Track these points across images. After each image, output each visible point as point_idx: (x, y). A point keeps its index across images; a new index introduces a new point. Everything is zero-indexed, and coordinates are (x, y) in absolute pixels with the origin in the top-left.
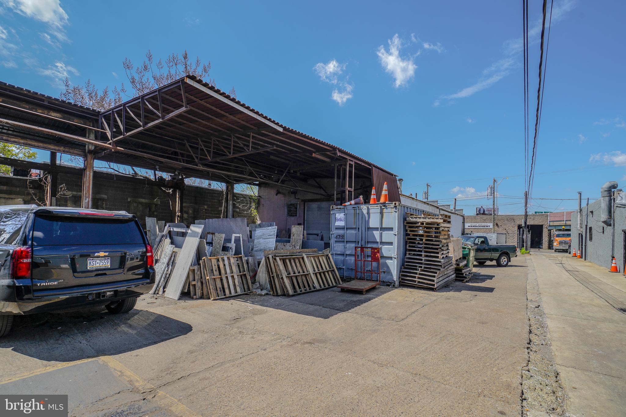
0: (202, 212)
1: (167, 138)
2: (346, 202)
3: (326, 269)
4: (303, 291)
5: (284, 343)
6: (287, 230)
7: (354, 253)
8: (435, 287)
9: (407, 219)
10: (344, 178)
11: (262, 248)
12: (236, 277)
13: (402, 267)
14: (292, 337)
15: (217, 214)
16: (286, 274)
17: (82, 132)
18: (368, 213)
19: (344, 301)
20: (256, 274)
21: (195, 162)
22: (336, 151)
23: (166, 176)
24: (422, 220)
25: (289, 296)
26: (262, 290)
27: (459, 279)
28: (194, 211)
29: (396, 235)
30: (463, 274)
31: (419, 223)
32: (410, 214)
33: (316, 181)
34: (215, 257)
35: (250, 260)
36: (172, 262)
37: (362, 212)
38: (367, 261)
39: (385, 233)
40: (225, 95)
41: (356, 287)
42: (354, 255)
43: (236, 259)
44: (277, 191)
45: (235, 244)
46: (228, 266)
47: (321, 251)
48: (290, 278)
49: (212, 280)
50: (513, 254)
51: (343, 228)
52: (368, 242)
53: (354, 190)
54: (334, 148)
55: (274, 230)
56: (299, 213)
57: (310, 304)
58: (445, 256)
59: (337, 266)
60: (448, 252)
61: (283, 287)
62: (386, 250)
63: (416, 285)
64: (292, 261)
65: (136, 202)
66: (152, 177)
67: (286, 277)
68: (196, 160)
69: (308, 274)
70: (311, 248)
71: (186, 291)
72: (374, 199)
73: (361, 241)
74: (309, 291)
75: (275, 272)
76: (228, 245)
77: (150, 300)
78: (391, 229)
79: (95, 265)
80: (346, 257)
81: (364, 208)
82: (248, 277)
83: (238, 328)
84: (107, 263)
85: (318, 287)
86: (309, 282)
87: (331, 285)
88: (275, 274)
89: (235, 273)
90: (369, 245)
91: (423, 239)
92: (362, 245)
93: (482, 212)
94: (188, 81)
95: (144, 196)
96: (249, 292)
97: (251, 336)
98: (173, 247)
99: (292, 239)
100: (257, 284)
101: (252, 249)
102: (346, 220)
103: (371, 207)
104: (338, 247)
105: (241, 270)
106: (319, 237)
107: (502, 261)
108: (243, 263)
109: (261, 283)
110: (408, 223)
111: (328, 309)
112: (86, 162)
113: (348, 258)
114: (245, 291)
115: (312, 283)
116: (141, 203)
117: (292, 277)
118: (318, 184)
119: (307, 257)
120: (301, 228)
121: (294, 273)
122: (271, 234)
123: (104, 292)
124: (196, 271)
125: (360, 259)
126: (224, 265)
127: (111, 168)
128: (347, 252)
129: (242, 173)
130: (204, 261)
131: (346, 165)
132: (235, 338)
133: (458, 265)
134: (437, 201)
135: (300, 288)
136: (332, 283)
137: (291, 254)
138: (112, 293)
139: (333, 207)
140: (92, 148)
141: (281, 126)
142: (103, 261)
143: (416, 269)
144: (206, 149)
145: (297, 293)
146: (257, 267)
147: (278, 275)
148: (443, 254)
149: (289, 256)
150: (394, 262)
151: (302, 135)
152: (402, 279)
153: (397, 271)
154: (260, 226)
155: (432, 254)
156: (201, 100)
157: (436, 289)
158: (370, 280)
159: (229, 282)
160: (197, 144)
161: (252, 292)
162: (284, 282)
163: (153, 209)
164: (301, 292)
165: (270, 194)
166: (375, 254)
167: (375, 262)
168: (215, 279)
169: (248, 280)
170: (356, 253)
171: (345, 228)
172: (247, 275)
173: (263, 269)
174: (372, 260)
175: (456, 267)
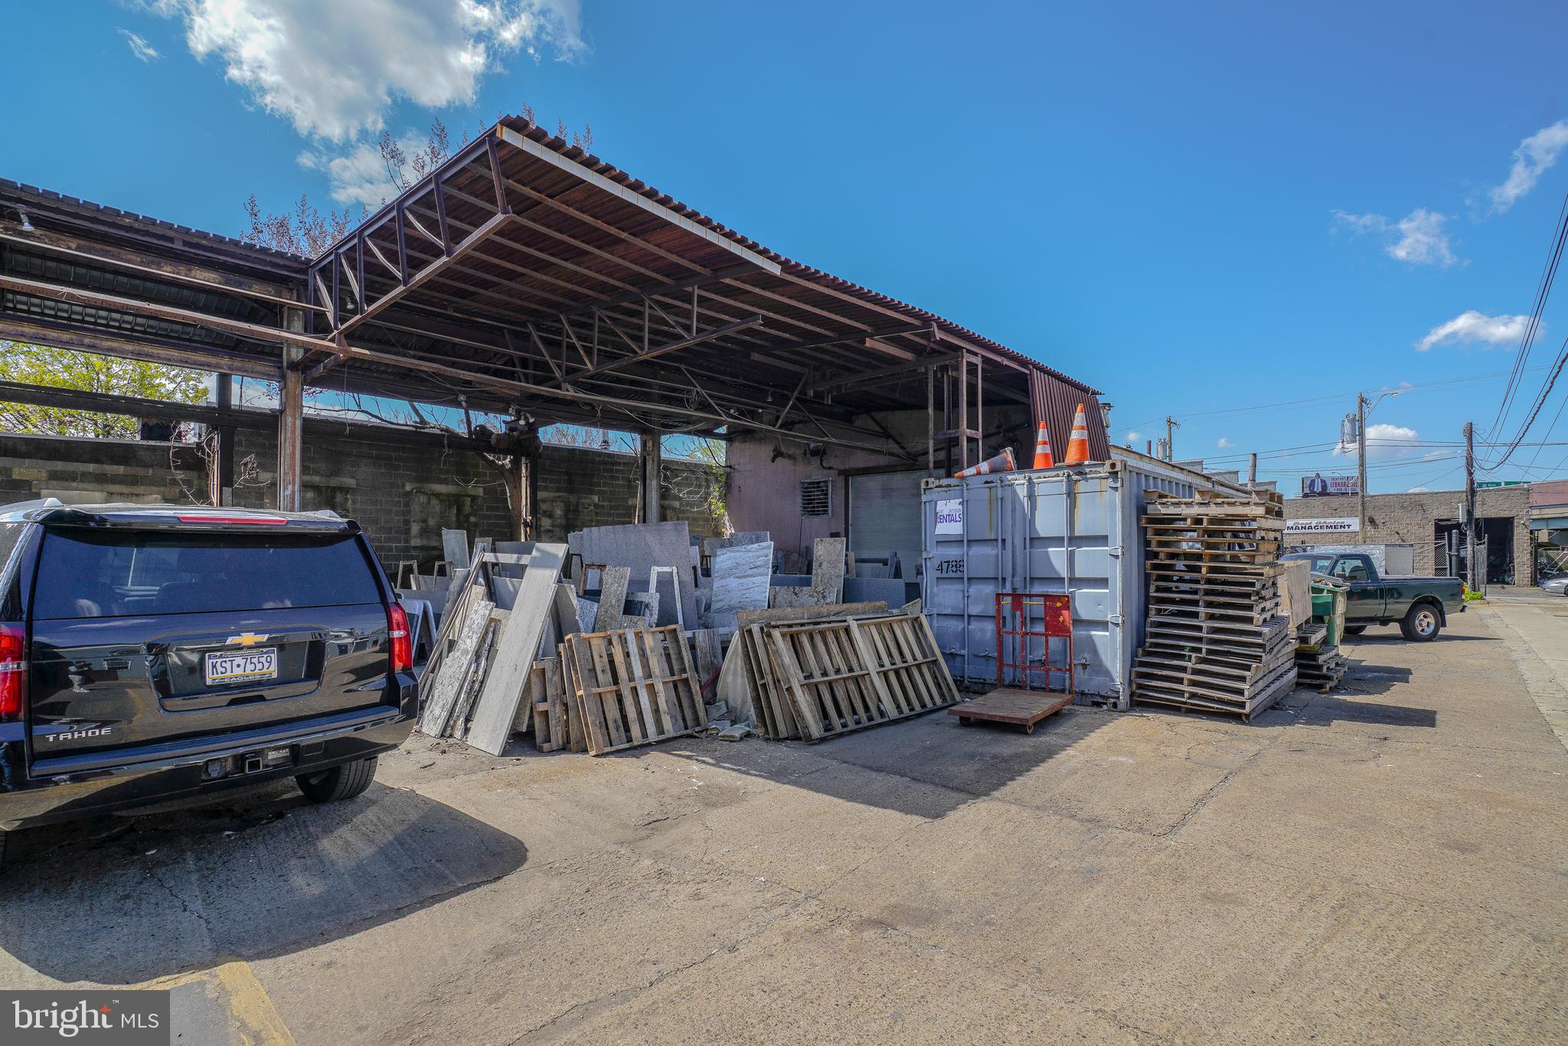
0: (586, 511)
1: (484, 321)
2: (962, 469)
3: (915, 660)
4: (852, 726)
5: (798, 920)
6: (803, 550)
7: (992, 611)
8: (1247, 710)
9: (1150, 509)
10: (956, 404)
11: (733, 602)
12: (659, 687)
13: (1137, 651)
14: (820, 897)
15: (624, 515)
16: (801, 676)
17: (271, 314)
18: (1031, 496)
19: (972, 757)
20: (718, 676)
21: (555, 378)
22: (931, 326)
23: (496, 423)
24: (1195, 511)
25: (809, 740)
26: (734, 722)
27: (1308, 681)
28: (567, 511)
29: (1117, 557)
30: (1319, 667)
31: (1189, 521)
32: (1157, 495)
33: (874, 420)
34: (602, 634)
35: (701, 639)
36: (487, 648)
37: (1015, 493)
38: (1032, 634)
39: (1083, 552)
40: (613, 173)
41: (1005, 714)
42: (994, 617)
43: (661, 637)
44: (775, 450)
45: (658, 595)
46: (638, 657)
47: (898, 607)
48: (814, 690)
49: (591, 698)
50: (1451, 603)
51: (957, 541)
52: (1031, 579)
53: (984, 437)
54: (926, 320)
55: (766, 551)
56: (832, 506)
57: (871, 768)
58: (1268, 615)
59: (945, 647)
60: (1277, 604)
61: (794, 717)
62: (1086, 603)
63: (1185, 703)
64: (818, 639)
65: (424, 493)
66: (462, 430)
67: (802, 686)
68: (558, 374)
69: (863, 676)
70: (870, 600)
71: (524, 729)
72: (1046, 455)
73: (1013, 576)
74: (867, 724)
75: (768, 671)
76: (642, 597)
77: (427, 757)
78: (1102, 540)
79: (229, 673)
80: (969, 624)
81: (1017, 482)
82: (695, 687)
83: (656, 856)
84: (266, 665)
85: (892, 712)
86: (867, 699)
87: (929, 705)
88: (769, 678)
89: (656, 677)
90: (1038, 589)
91: (1200, 567)
92: (1014, 589)
93: (1318, 488)
94: (507, 135)
95: (443, 477)
96: (697, 729)
97: (691, 888)
98: (489, 608)
99: (817, 574)
100: (720, 707)
101: (708, 607)
102: (967, 518)
103: (1040, 478)
104: (944, 596)
105: (676, 668)
106: (889, 569)
107: (1421, 625)
108: (679, 646)
109: (731, 702)
110: (1152, 521)
111: (928, 788)
112: (284, 392)
113: (975, 625)
114: (686, 728)
115: (875, 700)
116: (437, 495)
117: (820, 687)
118: (881, 427)
119: (859, 626)
120: (840, 544)
121: (825, 674)
122: (758, 563)
123: (257, 753)
124: (548, 674)
125: (1009, 627)
126: (627, 655)
127: (363, 411)
128: (970, 608)
129: (680, 402)
130: (570, 647)
131: (957, 368)
132: (642, 898)
133: (1303, 640)
134: (1201, 463)
135: (840, 715)
136: (932, 697)
137: (813, 621)
138: (285, 753)
139: (927, 482)
140: (297, 354)
141: (775, 259)
142: (255, 660)
143: (1182, 657)
144: (583, 346)
145: (833, 732)
146: (720, 657)
147: (777, 682)
148: (1263, 610)
149: (809, 624)
150: (1113, 636)
151: (834, 284)
152: (1140, 686)
153: (1124, 661)
154: (731, 543)
155: (1231, 612)
156: (551, 197)
157: (1247, 716)
158: (1044, 689)
159: (642, 703)
160: (559, 332)
161: (707, 730)
162: (794, 702)
163: (467, 509)
164: (845, 730)
165: (755, 457)
166: (1057, 612)
167: (1057, 636)
168: (600, 694)
169: (695, 697)
170: (998, 611)
171: (962, 541)
172: (691, 682)
173: (736, 664)
174: (1046, 630)
175: (1297, 646)
